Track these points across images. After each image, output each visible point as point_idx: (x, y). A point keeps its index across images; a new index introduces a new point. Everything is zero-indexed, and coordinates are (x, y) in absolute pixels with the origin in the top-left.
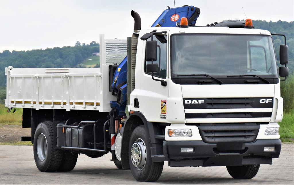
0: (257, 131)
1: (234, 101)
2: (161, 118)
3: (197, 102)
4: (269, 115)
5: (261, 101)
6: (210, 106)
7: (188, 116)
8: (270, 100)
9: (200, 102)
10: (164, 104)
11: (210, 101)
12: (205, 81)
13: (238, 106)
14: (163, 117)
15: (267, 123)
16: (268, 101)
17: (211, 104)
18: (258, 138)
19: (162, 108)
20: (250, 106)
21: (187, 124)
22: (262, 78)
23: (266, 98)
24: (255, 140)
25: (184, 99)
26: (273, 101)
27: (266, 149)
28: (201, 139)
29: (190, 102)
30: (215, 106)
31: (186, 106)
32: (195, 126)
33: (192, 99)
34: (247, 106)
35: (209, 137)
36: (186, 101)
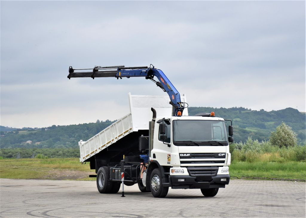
0: (217, 170)
1: (205, 155)
2: (168, 163)
3: (186, 155)
4: (223, 162)
5: (219, 155)
6: (193, 157)
7: (182, 162)
8: (224, 154)
9: (188, 155)
10: (169, 156)
11: (193, 155)
12: (191, 144)
13: (208, 157)
14: (169, 163)
15: (223, 166)
16: (223, 155)
18: (218, 174)
19: (168, 158)
21: (181, 167)
22: (220, 143)
23: (222, 153)
24: (216, 175)
25: (180, 154)
27: (222, 180)
28: (189, 175)
29: (183, 155)
30: (195, 157)
31: (181, 157)
32: (185, 168)
34: (212, 157)
35: (192, 173)
36: (181, 155)
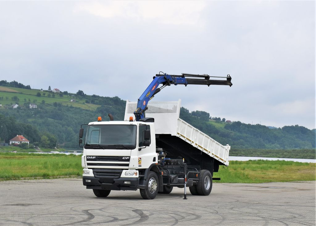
0: (121, 173)
1: (110, 158)
3: (92, 158)
4: (128, 165)
5: (123, 158)
6: (99, 160)
7: (88, 164)
8: (128, 158)
9: (94, 158)
11: (99, 158)
12: (96, 147)
13: (112, 160)
15: (128, 169)
16: (127, 158)
17: (99, 159)
18: (121, 176)
20: (118, 160)
21: (89, 168)
22: (125, 146)
23: (126, 157)
24: (120, 177)
26: (130, 158)
27: (126, 183)
28: (93, 176)
29: (89, 157)
30: (101, 160)
31: (88, 160)
32: (92, 170)
33: (90, 156)
34: (117, 160)
35: (97, 175)
36: (88, 157)
